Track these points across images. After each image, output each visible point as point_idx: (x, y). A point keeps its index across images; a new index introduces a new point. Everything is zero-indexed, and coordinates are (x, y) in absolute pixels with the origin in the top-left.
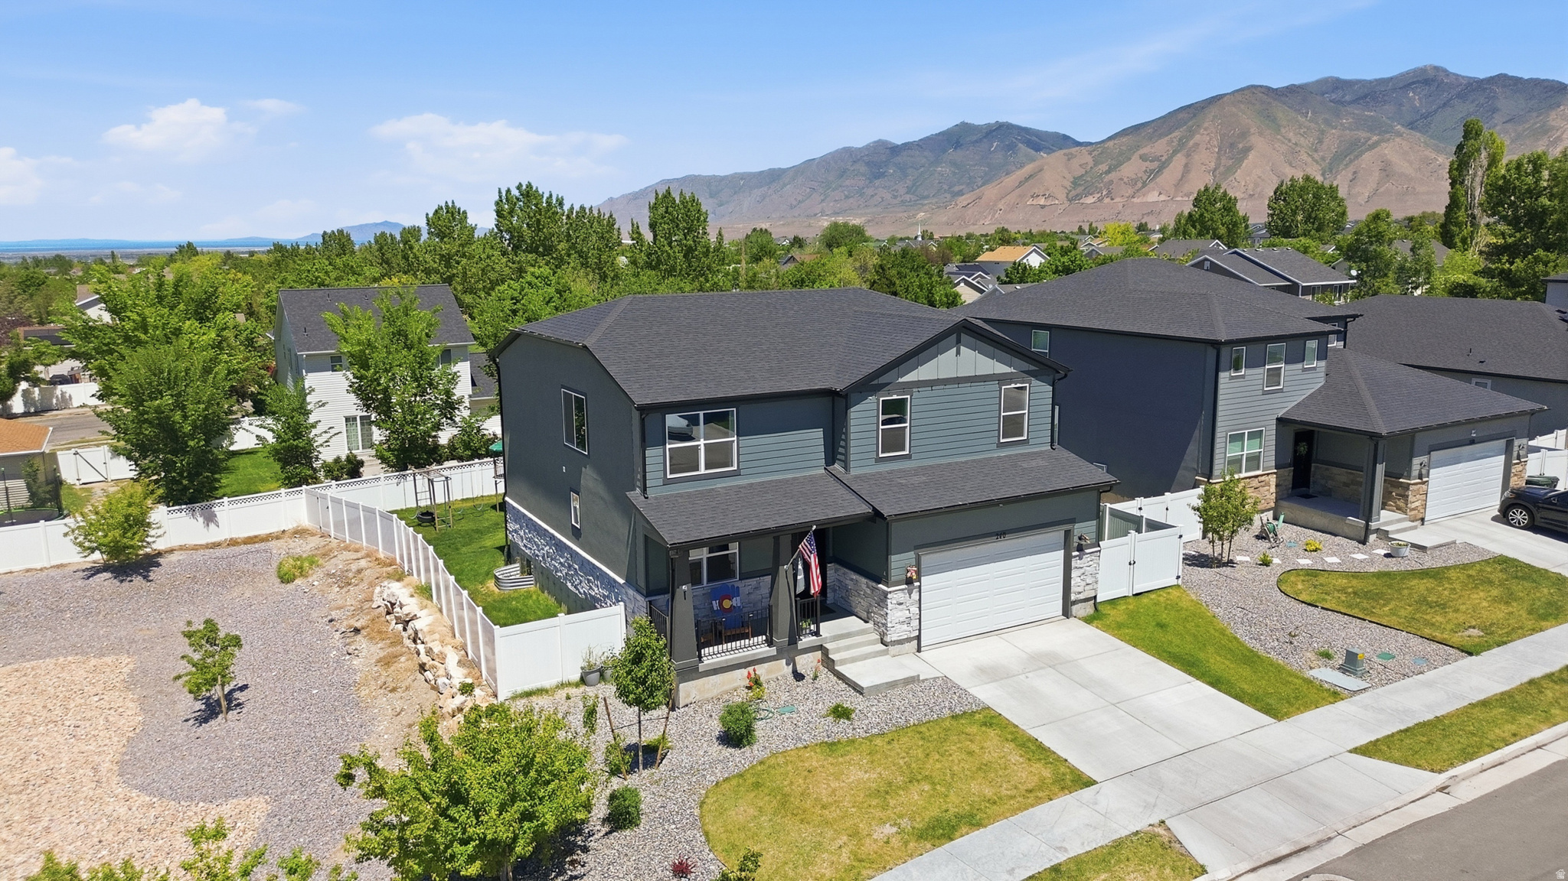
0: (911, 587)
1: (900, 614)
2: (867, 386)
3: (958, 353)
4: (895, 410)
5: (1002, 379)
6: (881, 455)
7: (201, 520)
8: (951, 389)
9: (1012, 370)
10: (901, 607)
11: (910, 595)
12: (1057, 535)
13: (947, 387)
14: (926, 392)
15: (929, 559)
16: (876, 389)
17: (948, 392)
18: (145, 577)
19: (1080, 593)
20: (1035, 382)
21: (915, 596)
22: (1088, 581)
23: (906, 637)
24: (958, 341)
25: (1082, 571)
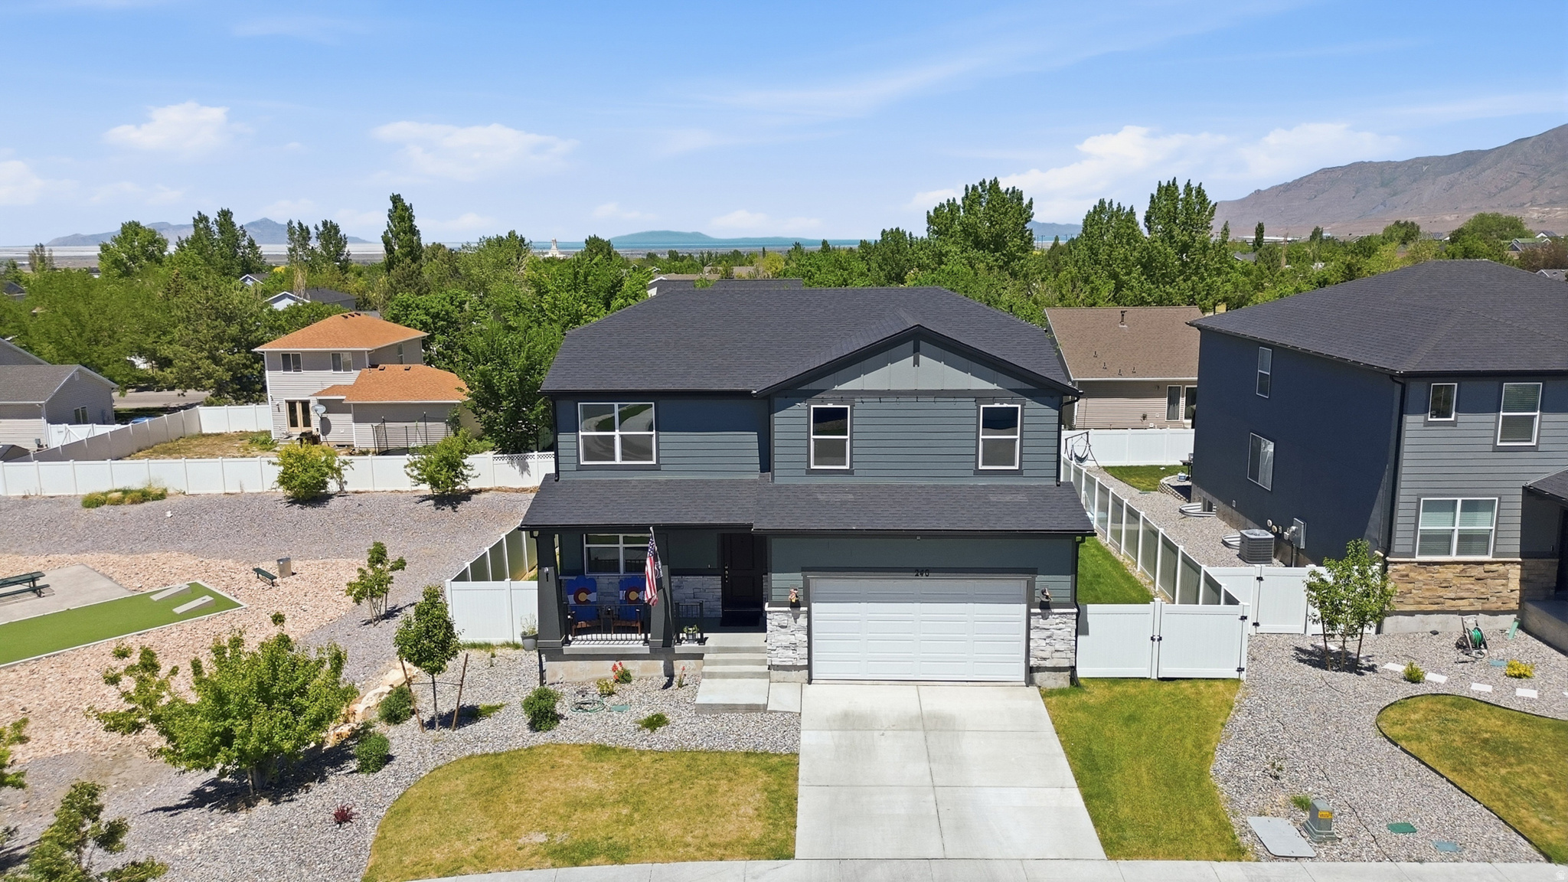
0: (796, 611)
1: (782, 637)
2: (792, 391)
3: (916, 362)
4: (830, 420)
5: (979, 396)
6: (813, 467)
7: (518, 468)
8: (906, 403)
9: (995, 387)
10: (783, 630)
11: (795, 619)
12: (1017, 584)
13: (904, 400)
14: (872, 403)
15: (820, 584)
16: (808, 395)
17: (903, 406)
18: (454, 508)
19: (1045, 659)
20: (1029, 403)
21: (802, 621)
22: (1057, 647)
23: (791, 663)
24: (916, 350)
25: (1048, 633)
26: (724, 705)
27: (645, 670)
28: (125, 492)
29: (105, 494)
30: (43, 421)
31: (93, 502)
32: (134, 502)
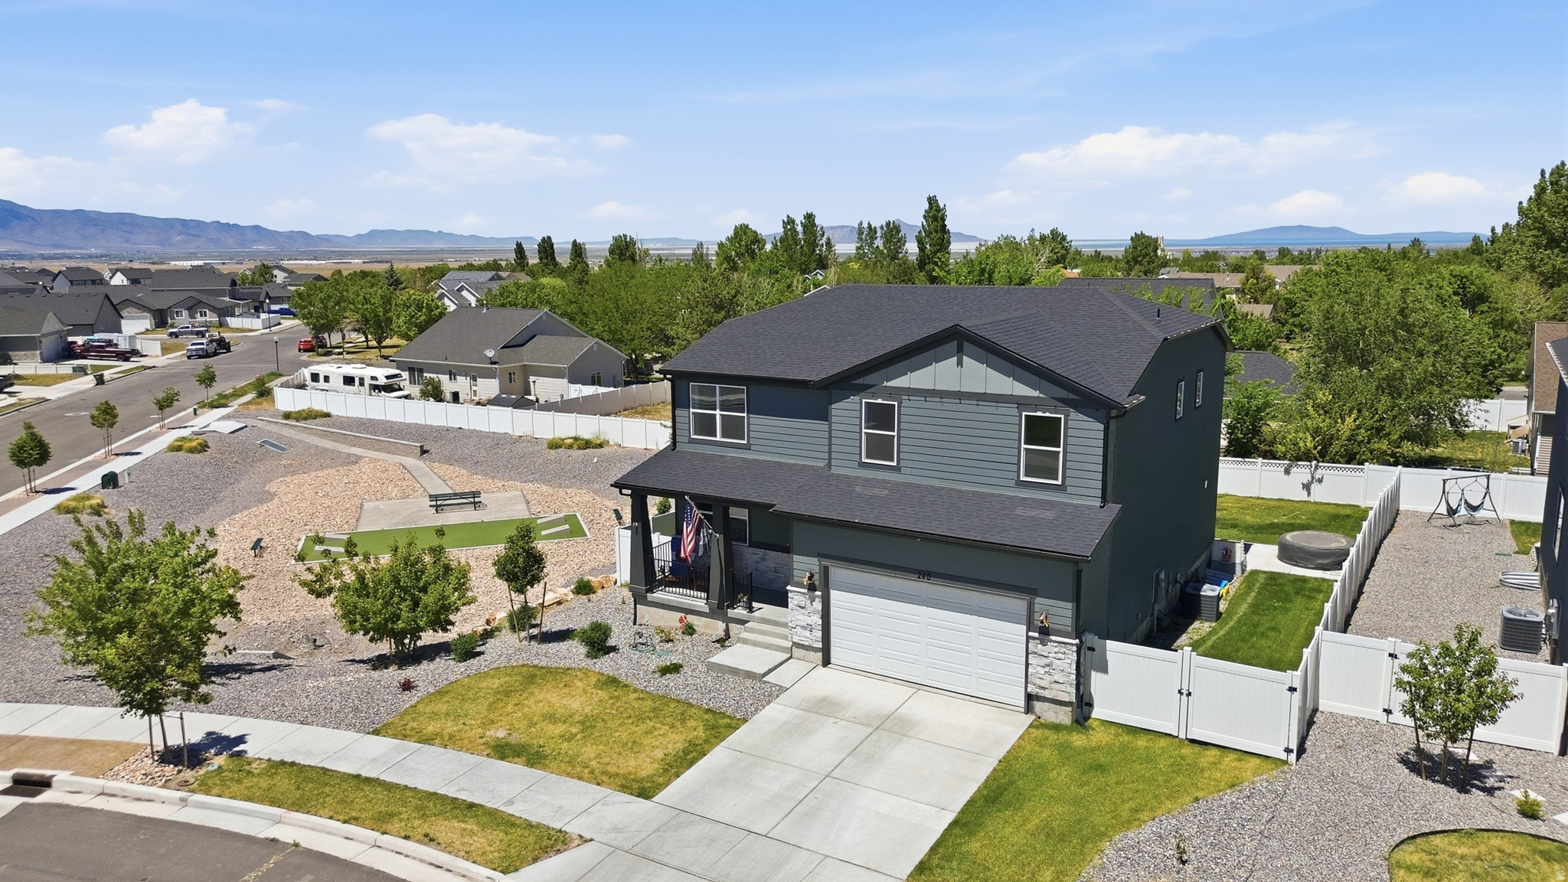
0: (811, 594)
1: (800, 617)
2: (846, 383)
3: (960, 363)
4: (881, 417)
5: (1021, 403)
6: (864, 460)
8: (950, 404)
9: (1036, 394)
10: (802, 611)
11: (811, 602)
12: (1017, 604)
13: (945, 400)
14: (917, 402)
15: (838, 573)
16: (861, 389)
17: (947, 406)
19: (1044, 688)
20: (1074, 415)
21: (818, 605)
22: (1056, 678)
23: (807, 644)
24: (960, 351)
25: (1046, 661)
26: (729, 667)
27: (706, 626)
28: (576, 439)
29: (563, 440)
30: (565, 381)
31: (555, 445)
32: (579, 448)
